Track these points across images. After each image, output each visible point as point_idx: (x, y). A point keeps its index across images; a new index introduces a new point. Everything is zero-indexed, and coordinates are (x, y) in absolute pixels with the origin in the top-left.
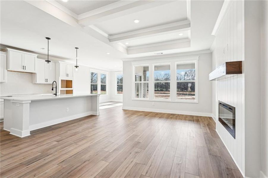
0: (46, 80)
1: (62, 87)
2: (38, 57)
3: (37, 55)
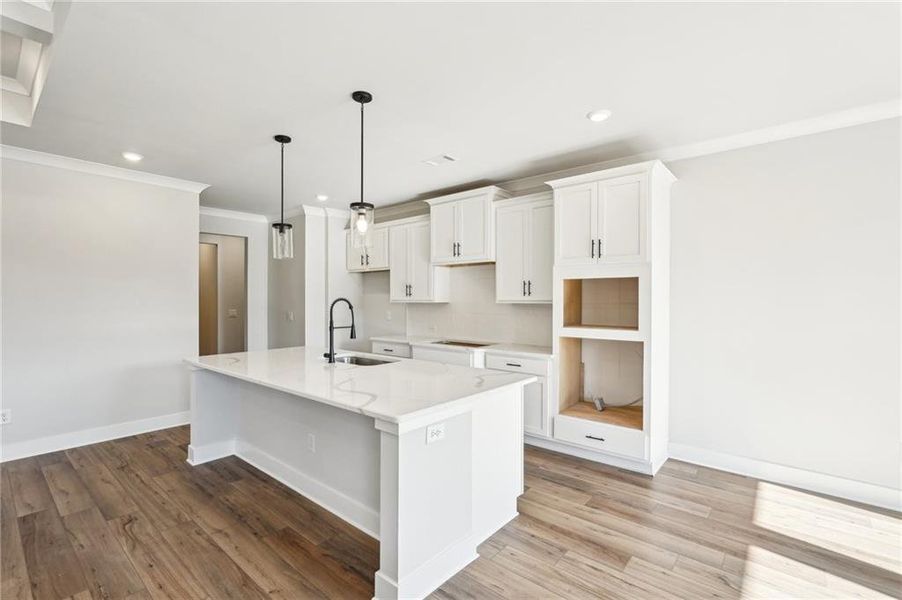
0: (527, 287)
3: (491, 190)
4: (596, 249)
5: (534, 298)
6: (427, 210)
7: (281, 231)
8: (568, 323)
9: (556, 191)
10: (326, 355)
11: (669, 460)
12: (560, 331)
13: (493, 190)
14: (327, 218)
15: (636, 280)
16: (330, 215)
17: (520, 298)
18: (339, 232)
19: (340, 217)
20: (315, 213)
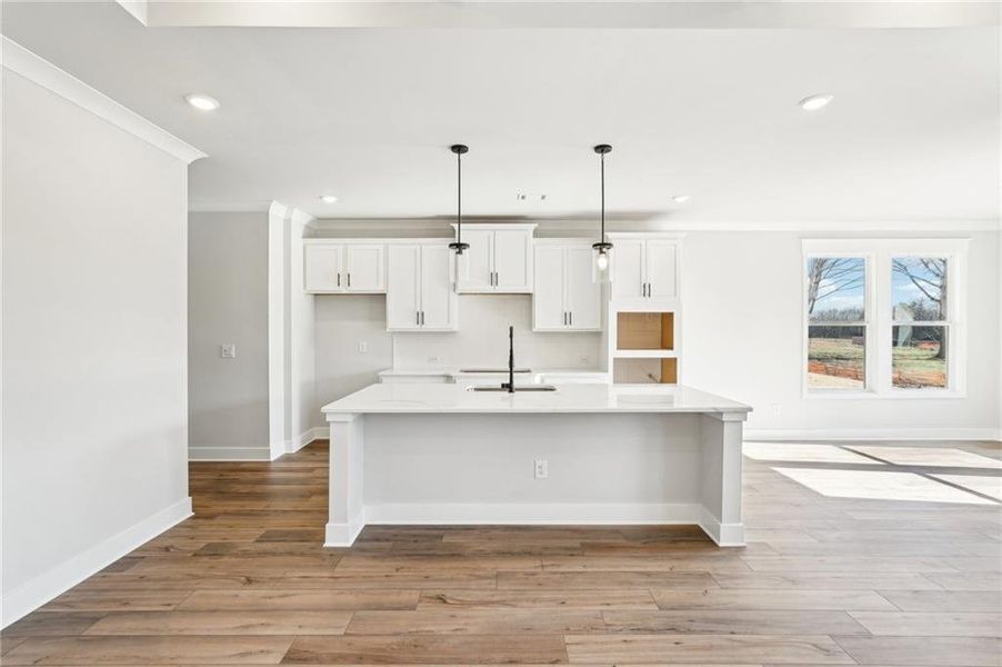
0: (568, 318)
1: (619, 347)
2: (536, 234)
3: (532, 226)
4: (646, 290)
5: (576, 326)
8: (622, 346)
12: (613, 352)
14: (288, 220)
15: (671, 315)
16: (293, 217)
18: (298, 242)
19: (300, 219)
20: (277, 212)
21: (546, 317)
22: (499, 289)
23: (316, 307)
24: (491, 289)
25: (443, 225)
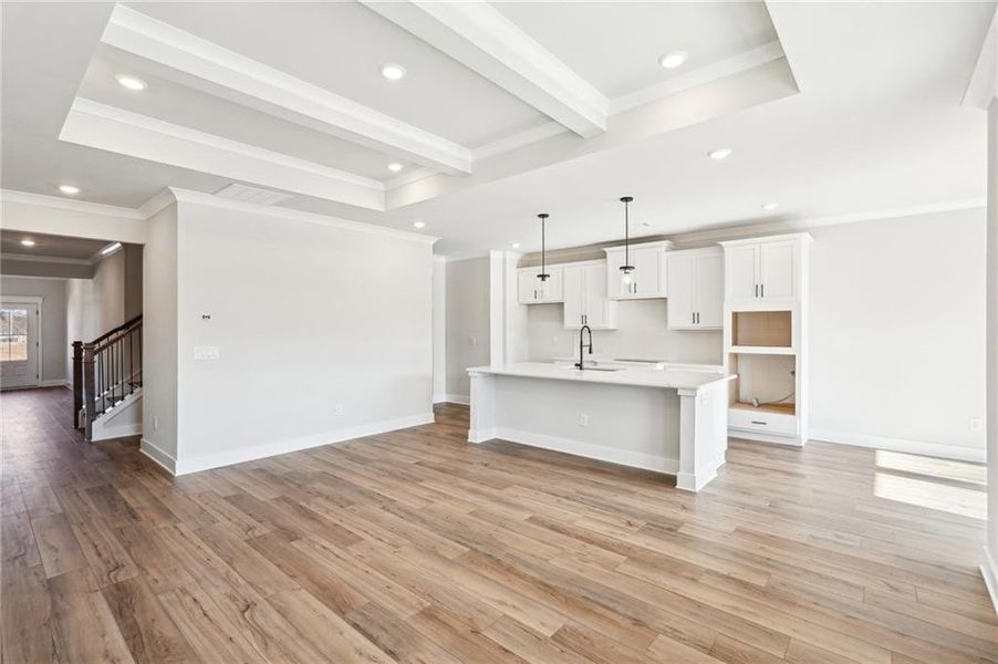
0: (696, 318)
4: (759, 291)
5: (702, 325)
6: (604, 256)
7: (543, 280)
8: (735, 343)
9: (726, 249)
10: (576, 365)
11: (810, 440)
12: (729, 348)
13: (665, 243)
14: (504, 260)
15: (789, 313)
16: (508, 257)
17: (689, 325)
18: (512, 271)
19: (513, 258)
20: (496, 256)
21: (678, 318)
22: (637, 296)
23: (529, 315)
24: (632, 296)
25: (593, 251)
